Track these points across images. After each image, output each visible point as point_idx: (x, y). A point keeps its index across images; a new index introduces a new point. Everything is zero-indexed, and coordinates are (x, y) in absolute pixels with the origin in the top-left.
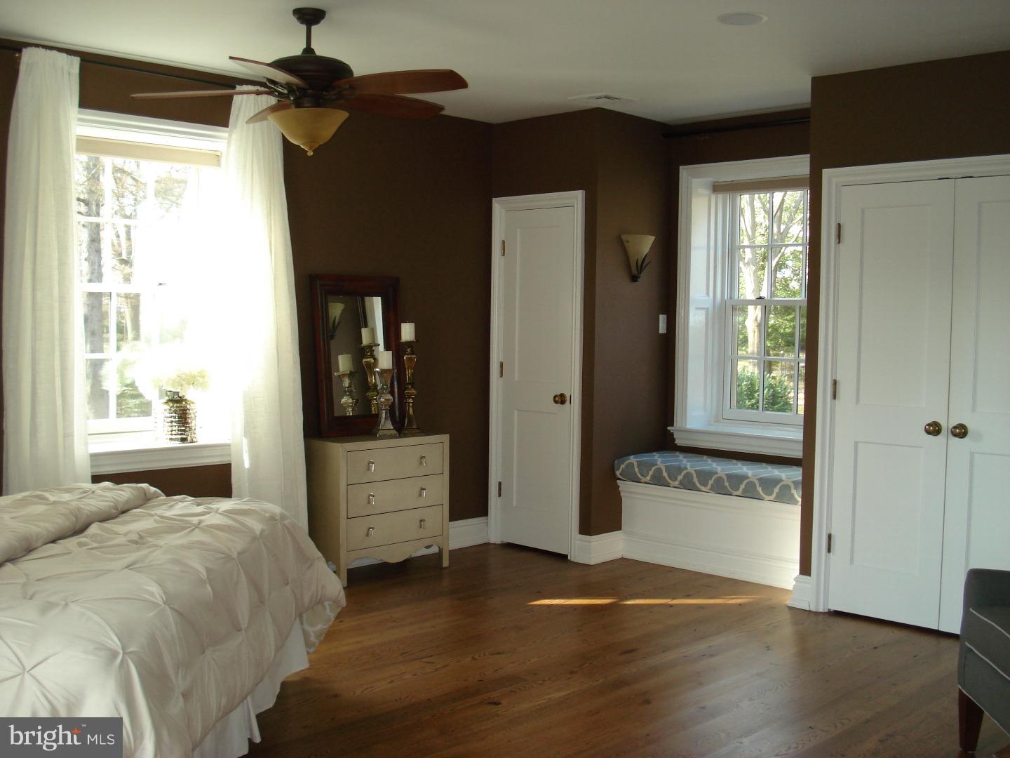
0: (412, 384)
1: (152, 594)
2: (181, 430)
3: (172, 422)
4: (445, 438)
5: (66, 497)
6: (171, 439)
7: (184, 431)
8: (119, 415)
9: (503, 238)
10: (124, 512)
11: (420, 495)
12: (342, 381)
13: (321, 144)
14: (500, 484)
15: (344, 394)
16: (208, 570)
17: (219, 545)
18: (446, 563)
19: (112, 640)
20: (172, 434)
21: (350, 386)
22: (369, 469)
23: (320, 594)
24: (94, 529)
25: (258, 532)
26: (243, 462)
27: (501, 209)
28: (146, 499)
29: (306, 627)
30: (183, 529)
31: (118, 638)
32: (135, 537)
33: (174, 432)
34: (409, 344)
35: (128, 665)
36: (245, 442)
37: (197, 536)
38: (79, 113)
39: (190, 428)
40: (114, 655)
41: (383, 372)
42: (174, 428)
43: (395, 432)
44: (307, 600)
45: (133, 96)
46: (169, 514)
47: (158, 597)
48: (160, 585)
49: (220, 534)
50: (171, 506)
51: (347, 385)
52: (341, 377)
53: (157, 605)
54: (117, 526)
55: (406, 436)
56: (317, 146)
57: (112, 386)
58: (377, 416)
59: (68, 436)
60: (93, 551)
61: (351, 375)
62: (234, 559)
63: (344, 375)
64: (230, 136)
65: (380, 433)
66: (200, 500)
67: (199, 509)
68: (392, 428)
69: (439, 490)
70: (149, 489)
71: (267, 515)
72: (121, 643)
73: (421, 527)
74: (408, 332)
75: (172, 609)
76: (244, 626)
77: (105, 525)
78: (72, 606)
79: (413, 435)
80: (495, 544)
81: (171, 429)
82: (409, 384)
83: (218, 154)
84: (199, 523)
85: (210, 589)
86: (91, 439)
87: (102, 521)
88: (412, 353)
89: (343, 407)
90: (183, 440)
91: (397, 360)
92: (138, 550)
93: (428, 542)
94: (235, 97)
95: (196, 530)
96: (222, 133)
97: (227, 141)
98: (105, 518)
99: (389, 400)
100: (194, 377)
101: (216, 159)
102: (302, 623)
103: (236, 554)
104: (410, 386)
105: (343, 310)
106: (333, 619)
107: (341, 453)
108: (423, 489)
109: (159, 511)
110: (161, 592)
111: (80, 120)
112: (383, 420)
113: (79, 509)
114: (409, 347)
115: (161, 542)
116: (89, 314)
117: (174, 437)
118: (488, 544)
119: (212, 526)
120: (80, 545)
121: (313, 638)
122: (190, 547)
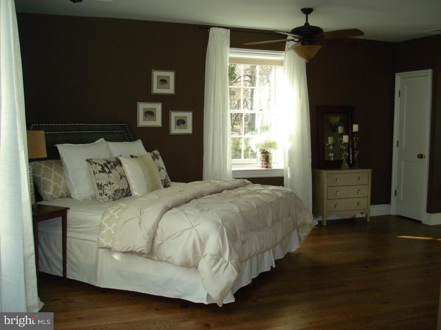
0: (357, 149)
1: (235, 210)
2: (266, 164)
3: (263, 160)
4: (370, 171)
5: (218, 182)
6: (262, 167)
7: (267, 164)
8: (245, 157)
9: (400, 90)
10: (236, 188)
11: (358, 193)
12: (330, 147)
13: (311, 57)
14: (396, 191)
15: (330, 152)
16: (257, 205)
17: (263, 199)
18: (368, 220)
19: (219, 220)
20: (263, 165)
21: (333, 149)
22: (337, 181)
23: (304, 222)
24: (225, 192)
25: (280, 197)
26: (288, 176)
27: (398, 78)
28: (245, 185)
29: (300, 234)
30: (253, 193)
31: (221, 220)
32: (237, 195)
33: (263, 164)
34: (356, 133)
35: (223, 228)
36: (288, 168)
37: (258, 196)
38: (230, 49)
39: (269, 163)
40: (220, 225)
41: (345, 143)
42: (264, 163)
43: (349, 167)
44: (299, 224)
45: (245, 44)
46: (251, 189)
47: (237, 211)
48: (239, 208)
49: (266, 196)
50: (253, 187)
51: (332, 149)
52: (329, 145)
53: (237, 213)
54: (233, 192)
55: (354, 169)
56: (310, 59)
57: (243, 147)
58: (342, 161)
59: (225, 163)
60: (222, 197)
61: (333, 145)
62: (268, 204)
63: (331, 145)
64: (285, 54)
65: (343, 167)
66: (263, 186)
67: (262, 188)
68: (348, 165)
69: (366, 191)
70: (247, 181)
71: (285, 192)
72: (222, 222)
73: (358, 205)
74: (355, 128)
75: (241, 215)
76: (269, 226)
77: (229, 191)
78: (210, 211)
79: (356, 169)
80: (393, 215)
81: (262, 163)
82: (355, 148)
83: (282, 61)
84: (259, 192)
85: (257, 211)
86: (233, 166)
87: (228, 190)
88: (357, 136)
89: (330, 157)
90: (267, 167)
91: (351, 139)
92: (236, 198)
93: (361, 211)
94: (287, 42)
95: (258, 194)
96: (282, 53)
97: (284, 56)
98: (229, 189)
99: (347, 154)
100: (271, 144)
101: (281, 63)
102: (298, 232)
103: (269, 202)
104: (356, 150)
105: (340, 120)
106: (310, 232)
107: (325, 174)
108: (359, 190)
109: (248, 188)
110: (239, 210)
111: (230, 52)
112: (344, 162)
113: (220, 185)
114: (356, 134)
115: (245, 197)
116: (251, 122)
117: (263, 166)
118: (390, 215)
119: (264, 193)
120: (218, 195)
121: (302, 238)
122: (253, 198)
